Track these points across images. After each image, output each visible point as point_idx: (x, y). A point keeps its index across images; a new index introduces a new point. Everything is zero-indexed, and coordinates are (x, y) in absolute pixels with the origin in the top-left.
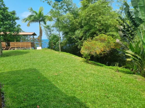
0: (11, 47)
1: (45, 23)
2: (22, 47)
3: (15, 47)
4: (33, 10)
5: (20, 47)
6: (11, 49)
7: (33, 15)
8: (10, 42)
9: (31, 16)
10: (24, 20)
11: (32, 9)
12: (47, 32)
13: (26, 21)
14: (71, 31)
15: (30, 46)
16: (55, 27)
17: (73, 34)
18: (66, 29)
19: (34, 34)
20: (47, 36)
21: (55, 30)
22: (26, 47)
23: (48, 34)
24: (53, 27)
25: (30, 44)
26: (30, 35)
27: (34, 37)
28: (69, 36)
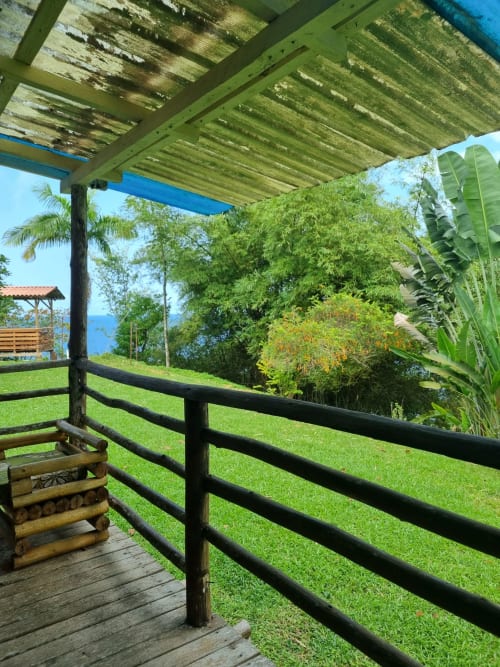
1: (105, 247)
4: (54, 192)
7: (54, 216)
9: (45, 218)
10: (14, 234)
11: (48, 191)
12: (110, 283)
13: (22, 239)
14: (217, 281)
15: (34, 347)
16: (144, 265)
17: (224, 291)
18: (195, 273)
19: (55, 295)
20: (107, 303)
21: (145, 276)
22: (18, 351)
23: (112, 292)
24: (138, 262)
25: (37, 339)
26: (37, 298)
27: (51, 308)
28: (210, 301)
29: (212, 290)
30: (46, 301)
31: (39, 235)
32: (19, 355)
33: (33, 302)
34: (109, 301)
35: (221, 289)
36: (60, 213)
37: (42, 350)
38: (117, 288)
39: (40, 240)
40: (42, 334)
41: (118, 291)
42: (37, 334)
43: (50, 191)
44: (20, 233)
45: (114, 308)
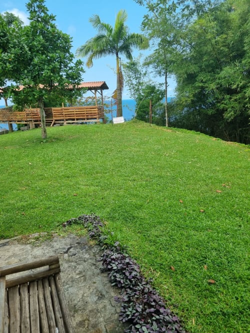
0: (56, 118)
1: (129, 56)
2: (77, 119)
3: (63, 120)
4: (102, 22)
5: (74, 120)
6: (55, 124)
7: (103, 36)
8: (53, 108)
9: (99, 38)
10: (81, 50)
11: (97, 21)
12: (131, 79)
13: (86, 53)
14: (205, 70)
15: (95, 117)
16: (151, 66)
17: (209, 77)
18: (191, 66)
19: (104, 87)
20: (129, 91)
21: (152, 72)
22: (88, 119)
23: (132, 84)
24: (147, 64)
25: (97, 112)
26: (96, 89)
27: (102, 95)
28: (201, 85)
29: (201, 77)
30: (99, 91)
31: (95, 50)
32: (88, 121)
33: (93, 91)
34: (130, 89)
35: (207, 76)
36: (106, 34)
37: (99, 118)
38: (134, 82)
39: (95, 54)
40: (99, 109)
41: (135, 83)
42: (96, 109)
43: (99, 20)
44: (85, 49)
45: (133, 93)
